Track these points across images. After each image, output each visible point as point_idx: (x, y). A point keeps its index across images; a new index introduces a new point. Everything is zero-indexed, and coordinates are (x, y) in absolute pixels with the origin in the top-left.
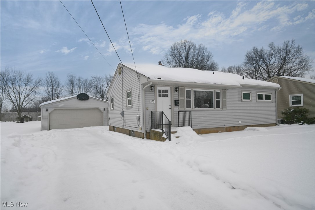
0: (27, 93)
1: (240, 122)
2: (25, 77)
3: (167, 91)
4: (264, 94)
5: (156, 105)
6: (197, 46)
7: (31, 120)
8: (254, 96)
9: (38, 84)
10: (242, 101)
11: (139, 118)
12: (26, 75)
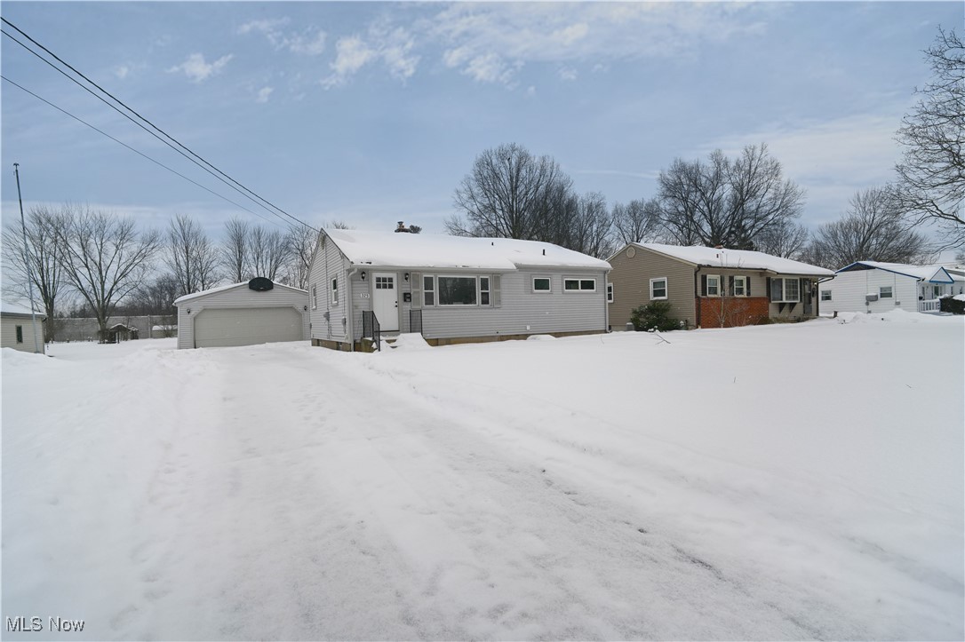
0: (123, 268)
1: (528, 328)
2: (115, 227)
3: (391, 280)
4: (580, 280)
5: (371, 300)
6: (537, 161)
7: (135, 336)
8: (557, 283)
9: (151, 246)
10: (532, 293)
11: (344, 322)
12: (116, 224)
